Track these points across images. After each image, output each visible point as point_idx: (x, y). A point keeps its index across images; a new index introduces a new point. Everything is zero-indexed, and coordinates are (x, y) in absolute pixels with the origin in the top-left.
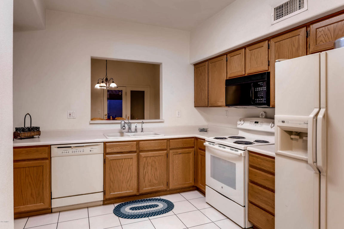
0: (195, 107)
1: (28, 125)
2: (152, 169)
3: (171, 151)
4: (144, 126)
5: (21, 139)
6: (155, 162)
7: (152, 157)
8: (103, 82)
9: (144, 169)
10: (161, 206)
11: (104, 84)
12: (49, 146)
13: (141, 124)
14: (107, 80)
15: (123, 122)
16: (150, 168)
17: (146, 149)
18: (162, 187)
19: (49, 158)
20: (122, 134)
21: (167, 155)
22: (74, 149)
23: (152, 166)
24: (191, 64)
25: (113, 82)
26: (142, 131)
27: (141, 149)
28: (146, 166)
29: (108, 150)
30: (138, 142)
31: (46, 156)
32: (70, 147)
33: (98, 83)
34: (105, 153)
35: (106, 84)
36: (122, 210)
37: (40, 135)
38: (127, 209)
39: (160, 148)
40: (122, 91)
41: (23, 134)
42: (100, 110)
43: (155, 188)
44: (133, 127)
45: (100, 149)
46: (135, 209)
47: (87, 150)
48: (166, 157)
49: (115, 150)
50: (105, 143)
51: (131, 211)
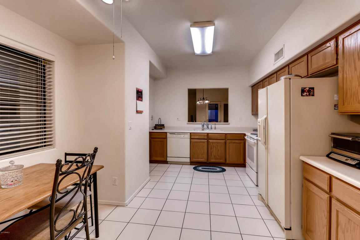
0: (252, 115)
1: (160, 124)
2: (216, 150)
3: (228, 141)
4: (217, 126)
5: (157, 129)
6: (218, 147)
7: (216, 143)
8: (201, 100)
9: (211, 149)
10: (218, 169)
11: (201, 102)
12: (166, 133)
13: (214, 125)
14: (203, 98)
15: (203, 123)
16: (215, 149)
17: (212, 138)
18: (222, 161)
19: (166, 138)
20: (203, 130)
21: (225, 143)
22: (177, 135)
23: (216, 148)
24: (249, 86)
25: (207, 100)
26: (215, 129)
27: (209, 138)
28: (212, 148)
29: (192, 137)
30: (208, 134)
31: (165, 137)
32: (175, 134)
33: (199, 101)
34: (191, 139)
35: (203, 101)
36: (197, 168)
37: (164, 128)
38: (200, 168)
39: (221, 138)
40: (218, 104)
41: (158, 127)
42: (204, 117)
43: (218, 161)
44: (210, 126)
45: (188, 136)
46: (204, 168)
47: (182, 136)
48: (225, 144)
49: (196, 137)
50: (191, 133)
51: (202, 169)
